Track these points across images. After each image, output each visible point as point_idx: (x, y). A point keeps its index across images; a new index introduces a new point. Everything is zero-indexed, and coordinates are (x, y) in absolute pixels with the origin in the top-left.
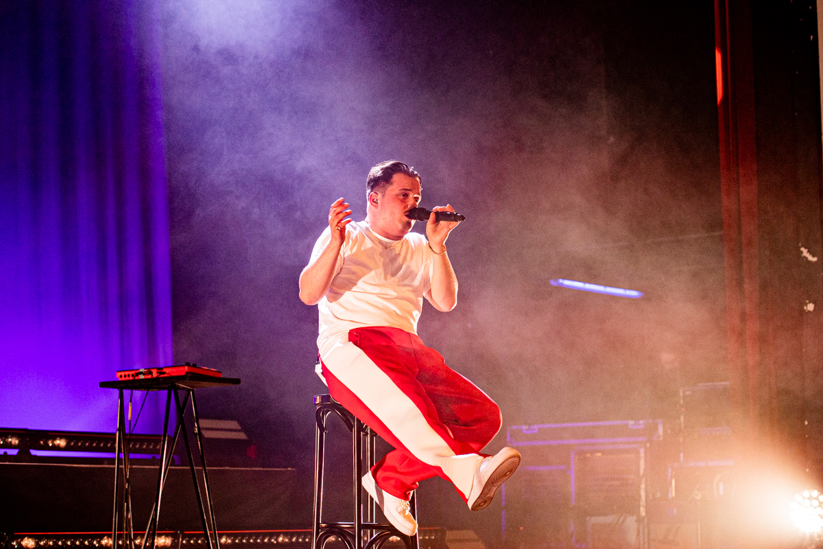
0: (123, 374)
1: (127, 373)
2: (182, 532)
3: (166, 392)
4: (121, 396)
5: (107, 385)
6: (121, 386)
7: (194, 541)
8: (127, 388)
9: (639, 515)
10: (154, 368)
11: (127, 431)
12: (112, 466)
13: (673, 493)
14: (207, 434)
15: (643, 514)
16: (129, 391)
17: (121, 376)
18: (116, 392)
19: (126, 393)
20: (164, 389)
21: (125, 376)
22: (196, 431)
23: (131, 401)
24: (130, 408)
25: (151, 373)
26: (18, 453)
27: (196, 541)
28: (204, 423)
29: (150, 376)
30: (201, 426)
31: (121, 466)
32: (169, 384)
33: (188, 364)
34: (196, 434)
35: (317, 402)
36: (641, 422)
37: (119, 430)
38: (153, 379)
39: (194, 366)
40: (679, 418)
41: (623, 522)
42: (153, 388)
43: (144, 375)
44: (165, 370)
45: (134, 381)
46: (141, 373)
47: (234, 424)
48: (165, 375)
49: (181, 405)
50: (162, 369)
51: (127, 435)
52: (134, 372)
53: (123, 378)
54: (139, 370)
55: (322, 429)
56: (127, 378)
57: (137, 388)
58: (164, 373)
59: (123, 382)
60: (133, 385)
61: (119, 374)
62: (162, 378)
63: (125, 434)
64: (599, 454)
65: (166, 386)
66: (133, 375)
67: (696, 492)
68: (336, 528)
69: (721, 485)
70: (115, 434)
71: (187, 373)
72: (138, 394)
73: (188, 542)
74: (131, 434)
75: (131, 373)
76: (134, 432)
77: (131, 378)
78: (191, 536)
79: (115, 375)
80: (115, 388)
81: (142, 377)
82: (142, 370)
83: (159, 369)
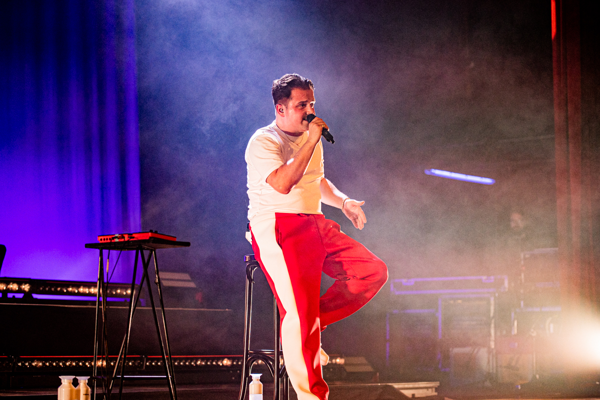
0: (102, 238)
1: (105, 237)
2: (146, 356)
3: (134, 252)
4: (101, 254)
5: (91, 246)
6: (101, 247)
7: (155, 363)
8: (106, 248)
9: (489, 347)
10: (126, 234)
11: (105, 280)
12: (94, 307)
13: (515, 331)
14: (165, 283)
15: (493, 347)
16: (107, 251)
17: (101, 240)
18: (98, 251)
19: (105, 252)
20: (133, 249)
21: (104, 239)
22: (157, 281)
23: (108, 258)
24: (108, 263)
25: (123, 237)
26: (24, 296)
27: (156, 364)
28: (163, 275)
29: (123, 240)
30: (160, 277)
31: (100, 307)
32: (138, 246)
33: (151, 231)
34: (156, 284)
35: (247, 260)
36: (492, 277)
37: (100, 280)
38: (125, 242)
39: (156, 232)
40: (520, 275)
41: (477, 352)
42: (126, 249)
43: (118, 238)
44: (134, 235)
45: (111, 243)
46: (116, 237)
47: (186, 276)
48: (134, 239)
49: (146, 262)
50: (132, 234)
51: (105, 283)
52: (111, 237)
53: (103, 241)
54: (114, 235)
55: (251, 281)
56: (106, 241)
57: (114, 248)
58: (133, 238)
59: (102, 244)
60: (110, 246)
61: (99, 238)
62: (131, 241)
63: (103, 283)
64: (460, 301)
65: (135, 247)
66: (110, 239)
67: (532, 330)
68: (261, 354)
69: (552, 326)
70: (96, 283)
71: (150, 238)
72: (114, 253)
73: (151, 363)
74: (108, 283)
75: (108, 237)
76: (111, 281)
77: (109, 241)
78: (152, 360)
79: (97, 239)
80: (96, 248)
81: (117, 240)
82: (117, 235)
83: (130, 235)
